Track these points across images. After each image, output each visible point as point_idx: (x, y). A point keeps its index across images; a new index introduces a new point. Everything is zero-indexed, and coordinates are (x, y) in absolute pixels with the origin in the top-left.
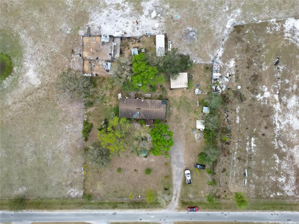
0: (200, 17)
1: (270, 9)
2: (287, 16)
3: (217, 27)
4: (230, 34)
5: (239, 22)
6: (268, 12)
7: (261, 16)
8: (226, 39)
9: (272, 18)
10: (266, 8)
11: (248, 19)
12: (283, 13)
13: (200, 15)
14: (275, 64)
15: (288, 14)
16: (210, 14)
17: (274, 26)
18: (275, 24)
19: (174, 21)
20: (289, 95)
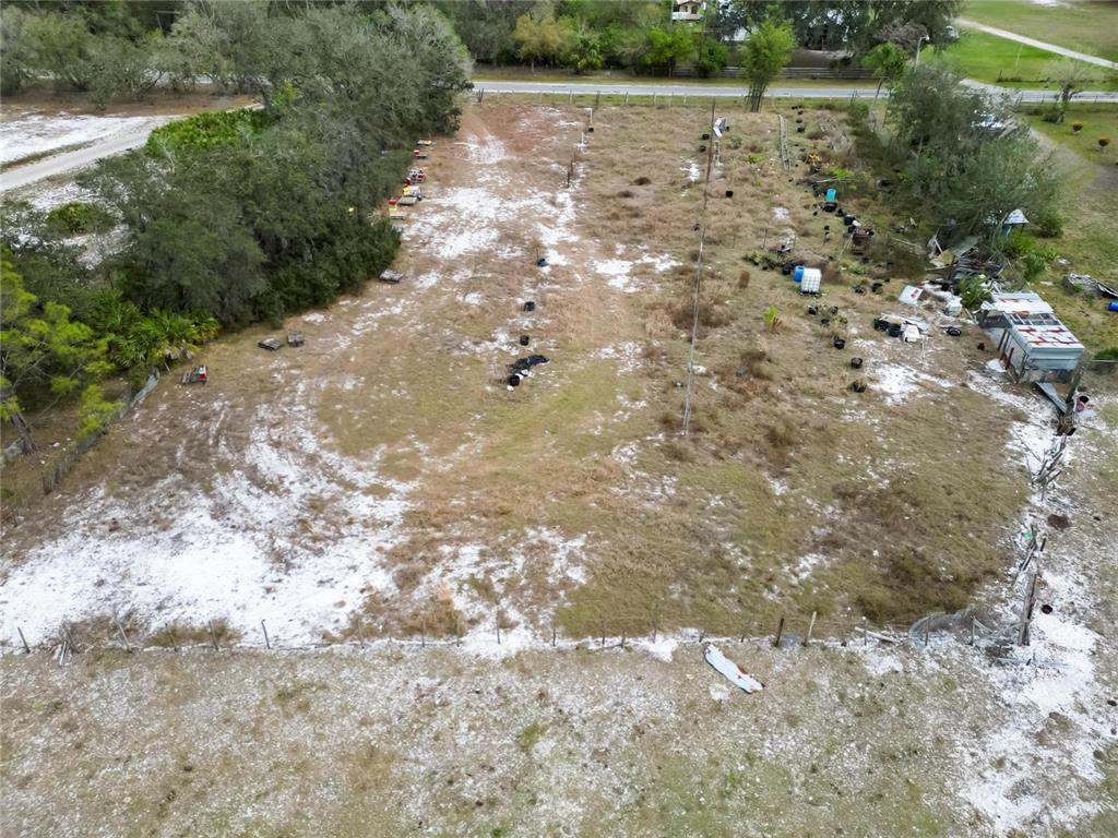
1: (521, 788)
2: (305, 673)
4: (1007, 560)
5: (931, 665)
6: (544, 747)
7: (646, 701)
9: (507, 663)
10: (572, 795)
11: (824, 681)
12: (344, 709)
14: (545, 361)
15: (283, 696)
17: (499, 588)
18: (480, 607)
20: (480, 259)
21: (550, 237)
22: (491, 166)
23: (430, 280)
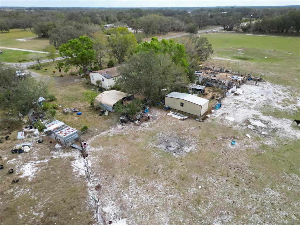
0: (205, 178)
3: (145, 198)
4: (92, 213)
8: (92, 193)
13: (210, 179)
16: (199, 202)
19: (225, 138)
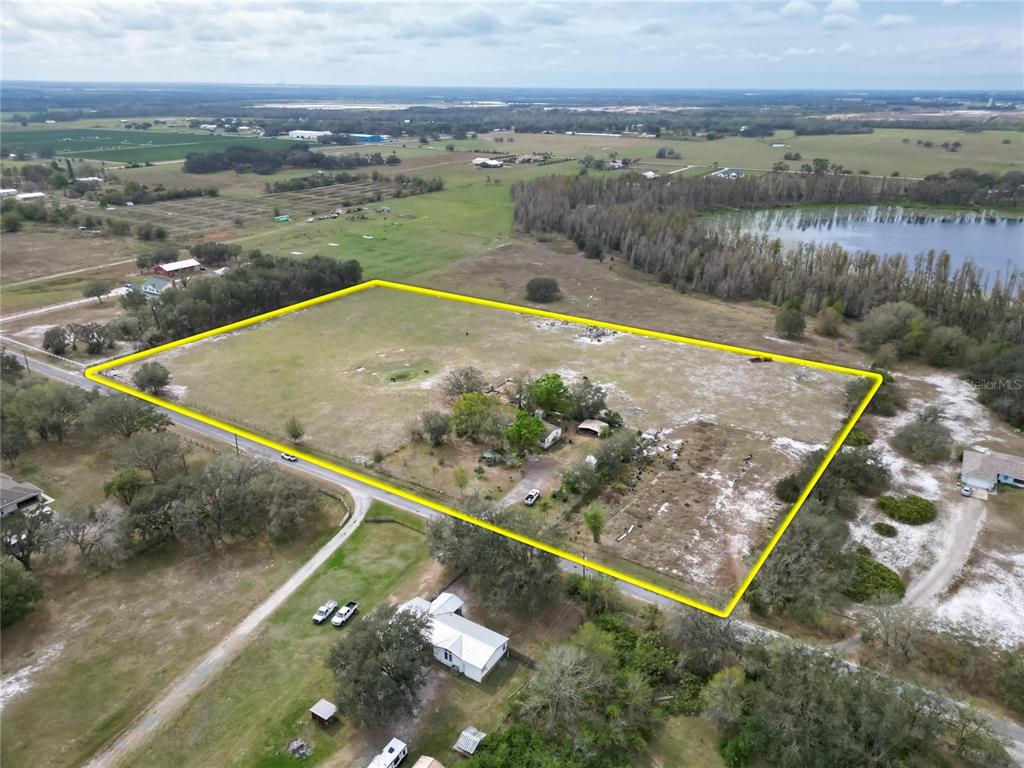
1: (759, 425)
3: (676, 416)
4: (690, 424)
5: (709, 421)
6: (756, 426)
7: (744, 426)
8: (682, 426)
9: (759, 431)
10: (753, 424)
11: (723, 423)
12: (778, 432)
13: (659, 405)
14: (743, 459)
15: (785, 435)
16: (672, 408)
18: (761, 435)
20: (753, 488)
21: (729, 492)
22: (740, 533)
23: (767, 485)
